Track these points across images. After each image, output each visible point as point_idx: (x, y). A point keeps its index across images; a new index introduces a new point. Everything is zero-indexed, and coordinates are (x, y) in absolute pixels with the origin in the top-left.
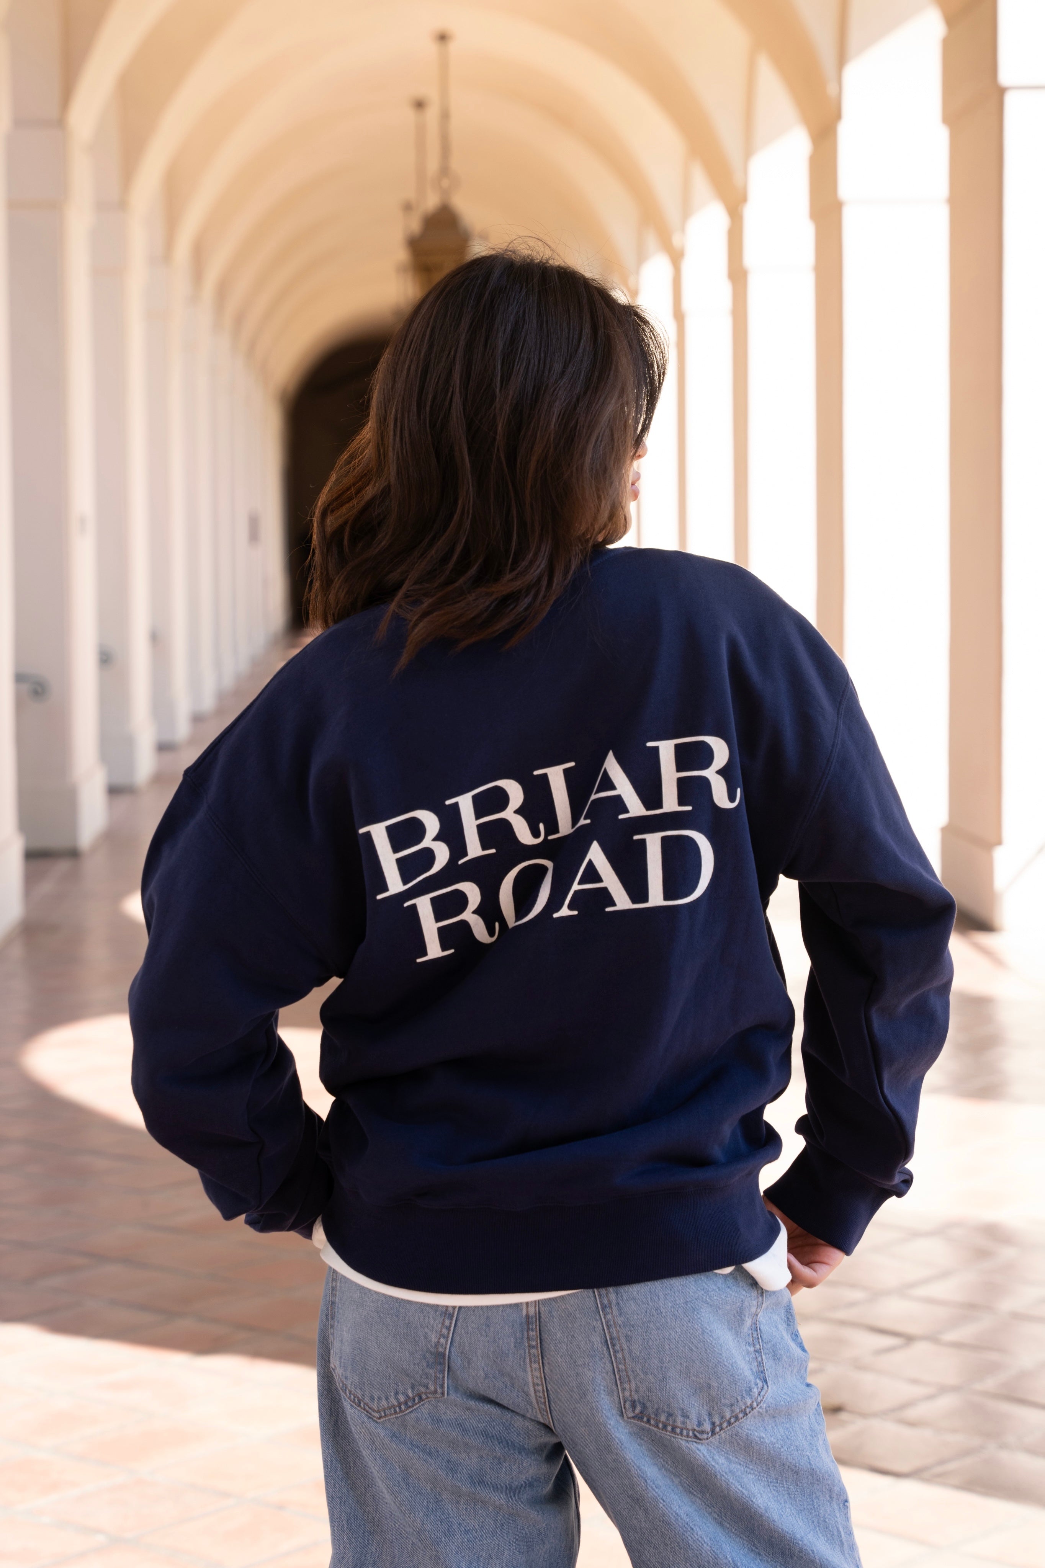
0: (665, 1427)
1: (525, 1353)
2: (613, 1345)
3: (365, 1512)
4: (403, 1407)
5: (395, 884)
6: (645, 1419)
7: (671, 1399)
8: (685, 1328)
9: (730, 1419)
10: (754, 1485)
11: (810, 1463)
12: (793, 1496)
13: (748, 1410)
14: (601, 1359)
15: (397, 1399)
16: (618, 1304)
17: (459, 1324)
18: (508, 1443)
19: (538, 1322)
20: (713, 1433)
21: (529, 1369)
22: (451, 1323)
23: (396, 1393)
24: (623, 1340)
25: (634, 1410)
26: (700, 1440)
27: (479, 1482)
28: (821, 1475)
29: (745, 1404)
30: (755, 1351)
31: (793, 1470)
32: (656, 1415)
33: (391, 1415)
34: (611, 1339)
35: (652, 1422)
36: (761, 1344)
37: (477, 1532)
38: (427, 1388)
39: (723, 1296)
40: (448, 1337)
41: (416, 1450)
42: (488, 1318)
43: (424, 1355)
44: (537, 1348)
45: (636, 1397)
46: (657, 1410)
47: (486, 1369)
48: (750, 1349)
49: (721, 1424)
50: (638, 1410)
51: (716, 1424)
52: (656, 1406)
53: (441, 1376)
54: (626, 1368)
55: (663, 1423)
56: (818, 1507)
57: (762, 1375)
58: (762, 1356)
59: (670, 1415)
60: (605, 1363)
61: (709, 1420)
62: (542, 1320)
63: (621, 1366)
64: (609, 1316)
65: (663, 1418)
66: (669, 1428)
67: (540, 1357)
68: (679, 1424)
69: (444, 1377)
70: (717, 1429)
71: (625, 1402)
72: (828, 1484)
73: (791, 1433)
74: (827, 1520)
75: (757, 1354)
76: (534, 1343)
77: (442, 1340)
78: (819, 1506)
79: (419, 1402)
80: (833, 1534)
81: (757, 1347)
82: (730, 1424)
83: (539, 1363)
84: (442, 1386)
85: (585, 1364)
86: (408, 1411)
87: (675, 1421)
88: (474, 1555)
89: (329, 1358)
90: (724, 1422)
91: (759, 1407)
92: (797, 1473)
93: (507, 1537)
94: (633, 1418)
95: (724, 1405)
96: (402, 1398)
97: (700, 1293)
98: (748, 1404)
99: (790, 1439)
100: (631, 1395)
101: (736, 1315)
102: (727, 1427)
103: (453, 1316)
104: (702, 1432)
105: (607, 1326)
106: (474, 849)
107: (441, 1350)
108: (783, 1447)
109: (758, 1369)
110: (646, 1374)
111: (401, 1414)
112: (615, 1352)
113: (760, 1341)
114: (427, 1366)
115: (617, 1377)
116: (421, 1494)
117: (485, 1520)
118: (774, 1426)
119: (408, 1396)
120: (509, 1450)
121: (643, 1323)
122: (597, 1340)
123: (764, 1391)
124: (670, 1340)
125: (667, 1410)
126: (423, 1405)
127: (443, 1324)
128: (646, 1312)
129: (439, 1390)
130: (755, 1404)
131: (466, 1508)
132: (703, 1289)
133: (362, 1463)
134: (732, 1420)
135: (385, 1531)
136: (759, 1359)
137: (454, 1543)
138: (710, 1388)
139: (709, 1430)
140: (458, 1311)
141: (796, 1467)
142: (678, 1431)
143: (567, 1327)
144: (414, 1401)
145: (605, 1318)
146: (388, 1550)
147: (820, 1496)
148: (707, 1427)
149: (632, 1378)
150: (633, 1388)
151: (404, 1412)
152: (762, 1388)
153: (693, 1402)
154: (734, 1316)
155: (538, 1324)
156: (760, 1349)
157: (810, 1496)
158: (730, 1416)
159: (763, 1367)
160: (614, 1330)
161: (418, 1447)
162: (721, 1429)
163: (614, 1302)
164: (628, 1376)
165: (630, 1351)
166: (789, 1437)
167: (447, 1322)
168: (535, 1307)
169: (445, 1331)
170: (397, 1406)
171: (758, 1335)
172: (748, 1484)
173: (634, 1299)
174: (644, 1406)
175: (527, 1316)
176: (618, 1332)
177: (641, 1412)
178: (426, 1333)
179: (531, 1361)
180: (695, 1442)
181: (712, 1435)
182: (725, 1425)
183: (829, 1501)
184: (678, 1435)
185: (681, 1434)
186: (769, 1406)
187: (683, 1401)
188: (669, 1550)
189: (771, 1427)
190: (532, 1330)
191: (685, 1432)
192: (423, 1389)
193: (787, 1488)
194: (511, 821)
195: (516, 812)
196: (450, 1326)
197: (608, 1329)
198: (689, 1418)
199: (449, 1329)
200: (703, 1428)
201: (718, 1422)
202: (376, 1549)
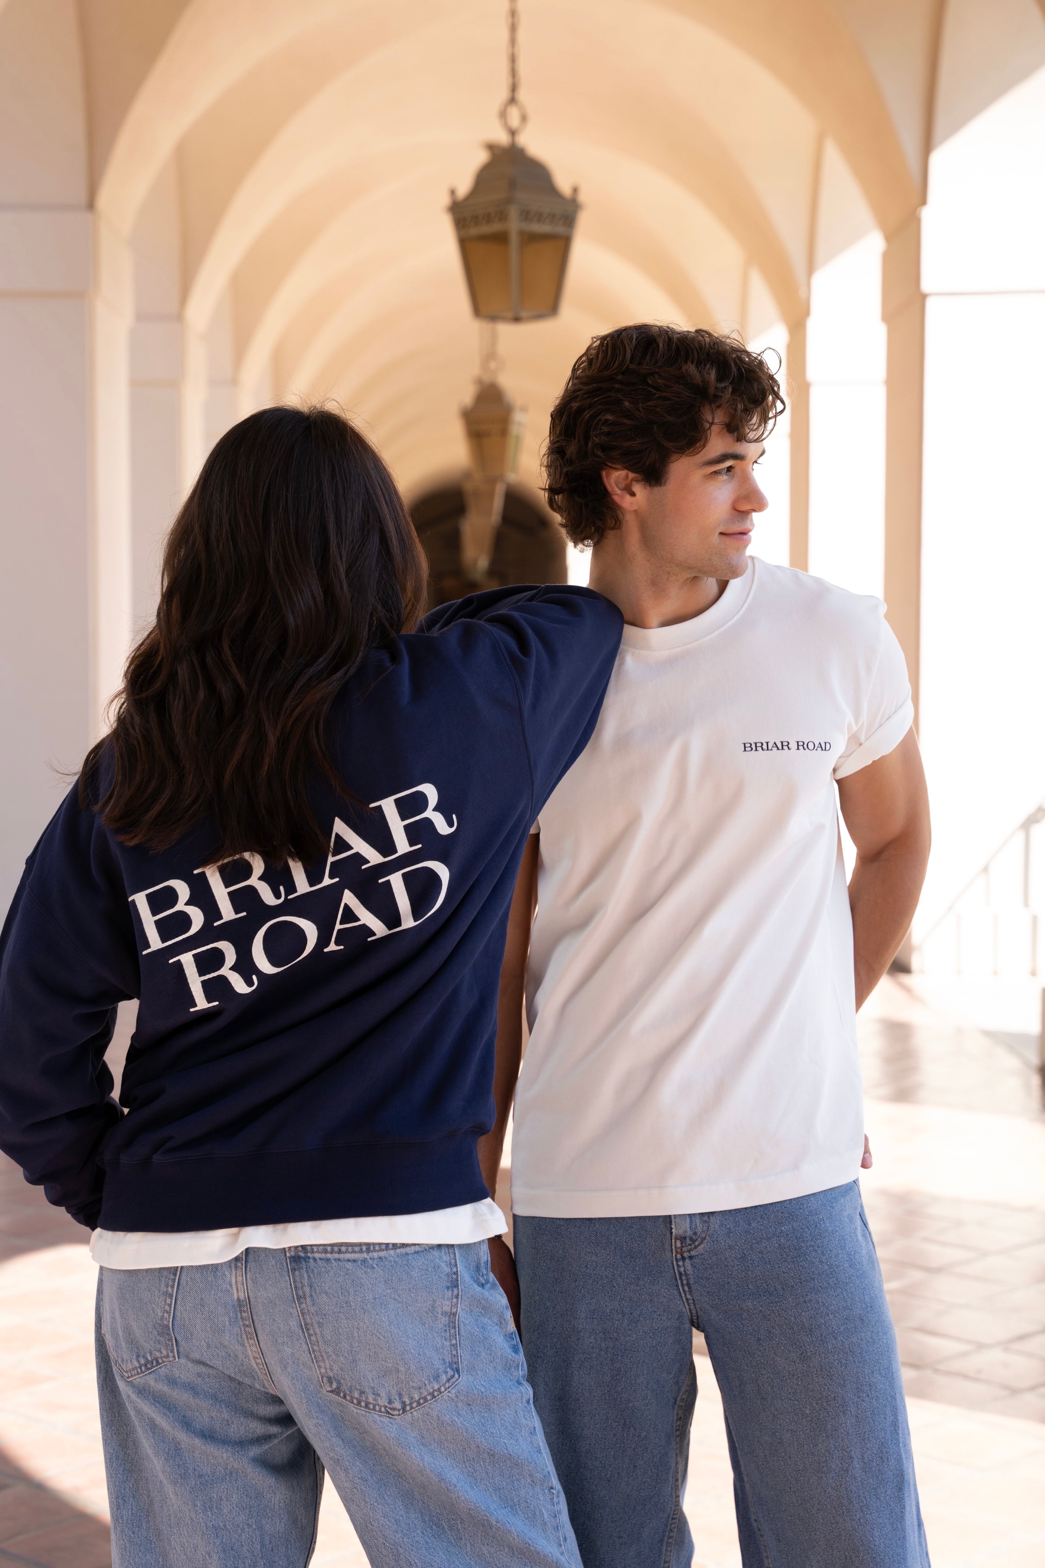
0: (359, 1403)
1: (241, 1330)
2: (308, 1330)
3: (125, 1454)
4: (143, 1368)
5: (155, 942)
6: (342, 1395)
7: (362, 1379)
8: (373, 1320)
9: (420, 1399)
10: (447, 1459)
11: (507, 1449)
12: (491, 1475)
13: (436, 1394)
14: (298, 1340)
15: (138, 1362)
16: (311, 1296)
17: (178, 1303)
18: (236, 1408)
19: (248, 1305)
20: (404, 1411)
21: (247, 1345)
22: (171, 1302)
23: (138, 1356)
24: (316, 1326)
25: (331, 1386)
26: (393, 1415)
27: (209, 1436)
28: (520, 1461)
29: (433, 1388)
30: (451, 1345)
31: (489, 1453)
32: (350, 1392)
33: (135, 1375)
34: (305, 1324)
35: (348, 1398)
36: (458, 1340)
37: (209, 1477)
38: (161, 1353)
39: (412, 1295)
40: (170, 1313)
41: (157, 1405)
42: (202, 1299)
43: (154, 1326)
44: (250, 1327)
45: (331, 1374)
46: (351, 1387)
47: (207, 1340)
48: (445, 1343)
49: (411, 1404)
50: (334, 1386)
51: (407, 1403)
52: (349, 1384)
53: (170, 1343)
54: (320, 1349)
55: (357, 1399)
56: (519, 1489)
57: (455, 1366)
58: (457, 1350)
59: (362, 1393)
60: (301, 1344)
61: (400, 1399)
62: (252, 1303)
63: (315, 1348)
64: (303, 1306)
65: (356, 1395)
66: (363, 1404)
67: (254, 1335)
68: (371, 1400)
69: (173, 1344)
70: (408, 1408)
71: (322, 1377)
72: (529, 1470)
73: (488, 1421)
74: (528, 1501)
75: (453, 1348)
76: (247, 1323)
77: (165, 1315)
78: (520, 1487)
79: (157, 1365)
80: (535, 1514)
81: (454, 1342)
82: (419, 1404)
83: (254, 1340)
84: (172, 1351)
85: (284, 1342)
86: (147, 1372)
87: (367, 1398)
88: (206, 1496)
89: (101, 1325)
90: (414, 1402)
91: (447, 1391)
92: (493, 1455)
93: (236, 1483)
94: (331, 1392)
95: (413, 1388)
96: (143, 1361)
97: (389, 1291)
98: (436, 1388)
99: (485, 1426)
100: (326, 1372)
101: (428, 1312)
102: (416, 1407)
103: (172, 1296)
104: (394, 1409)
105: (302, 1313)
106: (228, 913)
107: (165, 1322)
108: (476, 1432)
109: (452, 1360)
110: (338, 1356)
111: (142, 1375)
112: (309, 1335)
113: (458, 1337)
114: (158, 1334)
115: (313, 1356)
116: (164, 1442)
117: (217, 1467)
118: (470, 1413)
119: (147, 1359)
120: (236, 1413)
121: (334, 1313)
122: (293, 1324)
123: (454, 1379)
124: (358, 1329)
125: (359, 1388)
126: (160, 1368)
127: (165, 1302)
128: (337, 1304)
129: (171, 1355)
130: (443, 1389)
131: (200, 1457)
132: (393, 1288)
133: (126, 1414)
134: (422, 1401)
135: (142, 1470)
136: (454, 1352)
137: (188, 1485)
138: (398, 1372)
139: (400, 1407)
140: (176, 1292)
141: (491, 1450)
142: (371, 1406)
143: (269, 1312)
144: (153, 1364)
145: (300, 1307)
146: (144, 1486)
147: (521, 1479)
148: (398, 1405)
149: (325, 1357)
150: (328, 1367)
151: (144, 1373)
152: (453, 1376)
153: (383, 1383)
154: (426, 1313)
155: (249, 1307)
156: (456, 1344)
157: (509, 1477)
158: (419, 1398)
159: (458, 1359)
160: (308, 1318)
161: (159, 1403)
162: (412, 1408)
163: (308, 1294)
164: (322, 1356)
165: (323, 1336)
166: (485, 1424)
167: (168, 1301)
168: (244, 1293)
169: (167, 1308)
170: (138, 1368)
171: (456, 1332)
172: (440, 1457)
173: (326, 1293)
174: (339, 1382)
175: (238, 1299)
176: (311, 1319)
177: (338, 1388)
178: (154, 1308)
179: (247, 1338)
180: (389, 1417)
181: (403, 1413)
182: (415, 1405)
183: (531, 1485)
184: (371, 1410)
185: (374, 1409)
186: (459, 1392)
187: (373, 1381)
188: (369, 1507)
189: (466, 1413)
190: (244, 1312)
191: (377, 1408)
192: (158, 1354)
193: (485, 1467)
194: (257, 887)
195: (260, 879)
196: (171, 1304)
197: (303, 1316)
198: (379, 1396)
199: (170, 1305)
200: (393, 1406)
201: (408, 1402)
202: (133, 1485)
